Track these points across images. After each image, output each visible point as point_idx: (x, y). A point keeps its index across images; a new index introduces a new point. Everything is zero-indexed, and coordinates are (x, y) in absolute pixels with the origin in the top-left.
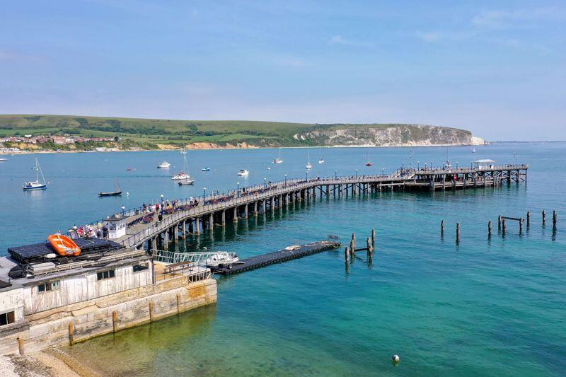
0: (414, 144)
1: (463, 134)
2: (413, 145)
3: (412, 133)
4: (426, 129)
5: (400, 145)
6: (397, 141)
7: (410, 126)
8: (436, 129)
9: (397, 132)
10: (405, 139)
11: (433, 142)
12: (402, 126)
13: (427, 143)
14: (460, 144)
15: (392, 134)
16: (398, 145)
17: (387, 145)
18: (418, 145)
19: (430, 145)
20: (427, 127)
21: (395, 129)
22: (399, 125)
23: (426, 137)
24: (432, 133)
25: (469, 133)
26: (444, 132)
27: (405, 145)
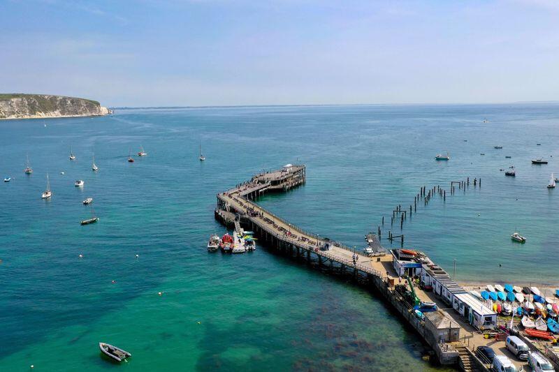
0: (43, 115)
1: (92, 105)
2: (42, 117)
3: (40, 103)
4: (53, 99)
5: (29, 117)
6: (24, 112)
7: (36, 97)
8: (64, 99)
9: (22, 102)
10: (33, 111)
11: (62, 113)
12: (28, 97)
13: (56, 114)
14: (90, 115)
15: (18, 105)
16: (26, 117)
17: (13, 117)
18: (47, 117)
19: (61, 116)
20: (55, 97)
21: (20, 99)
22: (23, 95)
23: (55, 108)
24: (60, 103)
25: (98, 104)
26: (72, 102)
27: (33, 117)
